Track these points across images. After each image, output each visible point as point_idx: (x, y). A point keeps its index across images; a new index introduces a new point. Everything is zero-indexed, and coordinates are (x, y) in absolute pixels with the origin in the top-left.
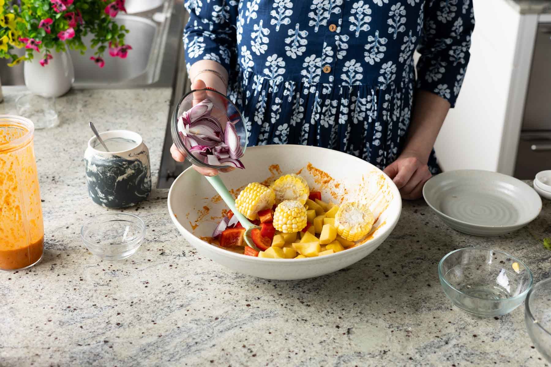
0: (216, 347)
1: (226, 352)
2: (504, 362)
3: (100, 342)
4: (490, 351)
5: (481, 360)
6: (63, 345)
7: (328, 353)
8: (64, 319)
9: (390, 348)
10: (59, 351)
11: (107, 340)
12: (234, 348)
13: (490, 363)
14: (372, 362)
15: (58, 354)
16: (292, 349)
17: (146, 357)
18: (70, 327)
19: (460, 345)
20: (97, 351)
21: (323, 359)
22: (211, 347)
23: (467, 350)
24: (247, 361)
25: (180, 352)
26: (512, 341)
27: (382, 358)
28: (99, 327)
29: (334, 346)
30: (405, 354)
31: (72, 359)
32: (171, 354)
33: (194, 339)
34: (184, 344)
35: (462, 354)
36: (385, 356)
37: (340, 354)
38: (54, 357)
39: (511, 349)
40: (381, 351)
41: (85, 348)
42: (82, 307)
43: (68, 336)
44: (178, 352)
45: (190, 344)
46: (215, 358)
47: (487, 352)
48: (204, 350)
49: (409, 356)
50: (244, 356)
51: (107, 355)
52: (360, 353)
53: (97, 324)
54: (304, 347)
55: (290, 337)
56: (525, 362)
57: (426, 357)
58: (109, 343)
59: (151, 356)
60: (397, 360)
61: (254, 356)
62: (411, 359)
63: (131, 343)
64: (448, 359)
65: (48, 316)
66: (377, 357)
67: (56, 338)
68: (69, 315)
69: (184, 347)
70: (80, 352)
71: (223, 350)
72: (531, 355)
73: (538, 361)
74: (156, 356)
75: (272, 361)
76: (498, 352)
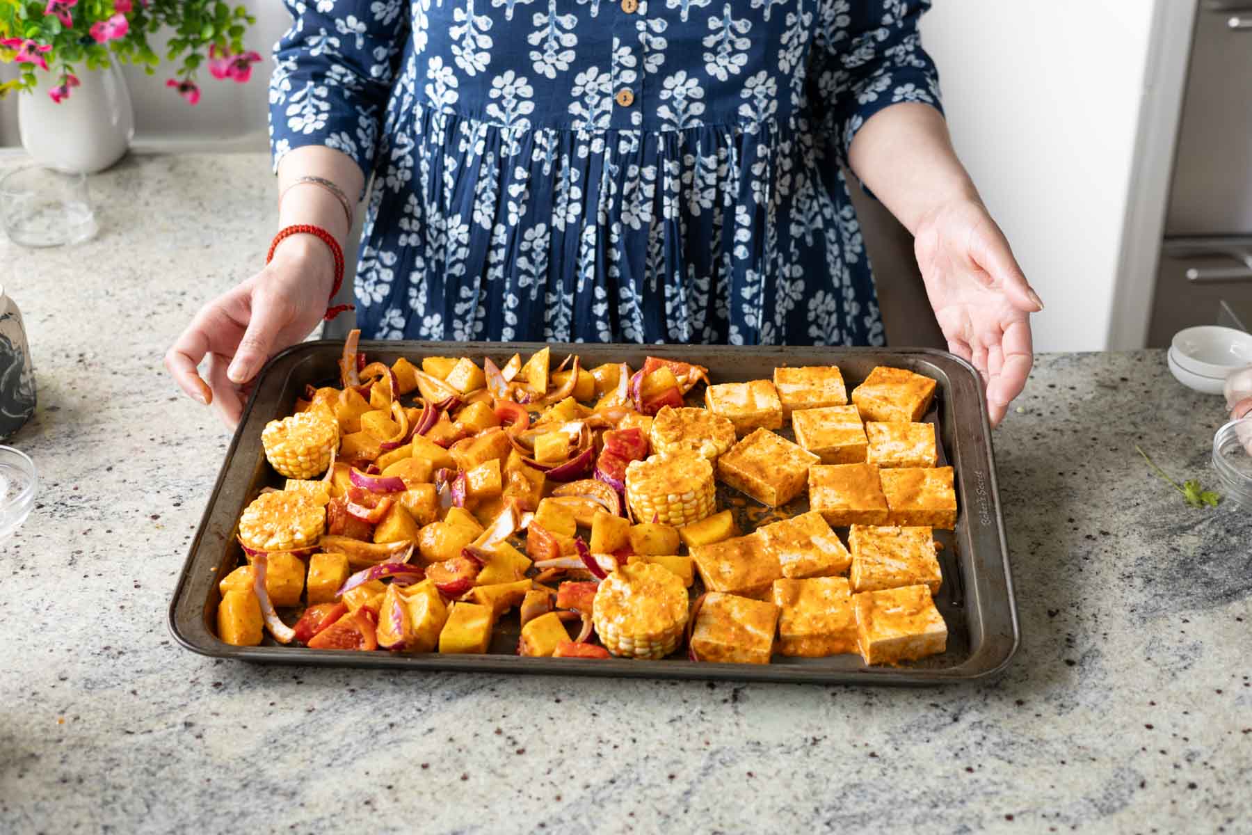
0: (434, 734)
1: (457, 745)
2: (1082, 761)
3: (174, 726)
4: (1053, 737)
5: (1030, 756)
6: (93, 732)
7: (687, 746)
8: (94, 674)
9: (828, 731)
10: (81, 746)
11: (189, 720)
12: (476, 735)
13: (1052, 763)
14: (784, 764)
15: (80, 753)
16: (606, 736)
17: (277, 758)
18: (109, 692)
19: (984, 724)
20: (169, 745)
21: (675, 758)
22: (424, 735)
23: (1000, 735)
24: (504, 765)
25: (355, 746)
26: (1103, 713)
27: (808, 755)
28: (174, 691)
29: (701, 729)
30: (859, 744)
31: (111, 765)
32: (333, 751)
33: (386, 716)
34: (364, 728)
35: (988, 744)
36: (816, 750)
37: (713, 747)
38: (69, 760)
39: (1100, 731)
40: (806, 740)
41: (142, 739)
42: (138, 647)
43: (103, 714)
44: (350, 745)
45: (378, 729)
46: (432, 759)
47: (1045, 738)
48: (408, 741)
49: (870, 750)
50: (496, 752)
51: (190, 753)
52: (759, 743)
53: (169, 685)
54: (633, 730)
55: (603, 710)
56: (1131, 759)
57: (908, 750)
58: (193, 728)
59: (288, 757)
60: (843, 760)
61: (520, 752)
62: (873, 755)
63: (245, 727)
64: (956, 755)
65: (61, 668)
66: (798, 753)
67: (77, 718)
68: (107, 666)
69: (364, 735)
70: (130, 749)
71: (451, 740)
72: (1145, 743)
73: (1160, 756)
74: (299, 755)
75: (560, 764)
76: (1070, 737)
